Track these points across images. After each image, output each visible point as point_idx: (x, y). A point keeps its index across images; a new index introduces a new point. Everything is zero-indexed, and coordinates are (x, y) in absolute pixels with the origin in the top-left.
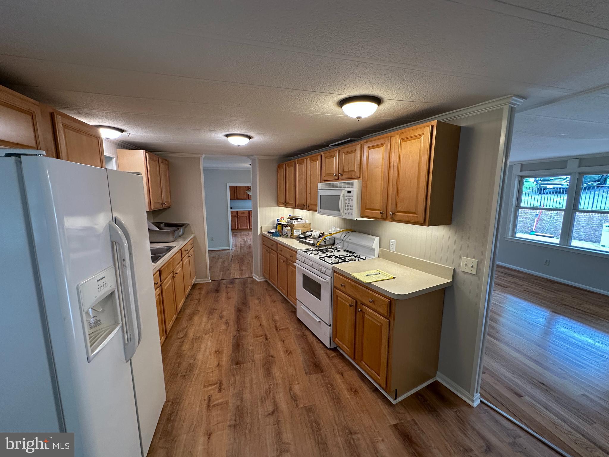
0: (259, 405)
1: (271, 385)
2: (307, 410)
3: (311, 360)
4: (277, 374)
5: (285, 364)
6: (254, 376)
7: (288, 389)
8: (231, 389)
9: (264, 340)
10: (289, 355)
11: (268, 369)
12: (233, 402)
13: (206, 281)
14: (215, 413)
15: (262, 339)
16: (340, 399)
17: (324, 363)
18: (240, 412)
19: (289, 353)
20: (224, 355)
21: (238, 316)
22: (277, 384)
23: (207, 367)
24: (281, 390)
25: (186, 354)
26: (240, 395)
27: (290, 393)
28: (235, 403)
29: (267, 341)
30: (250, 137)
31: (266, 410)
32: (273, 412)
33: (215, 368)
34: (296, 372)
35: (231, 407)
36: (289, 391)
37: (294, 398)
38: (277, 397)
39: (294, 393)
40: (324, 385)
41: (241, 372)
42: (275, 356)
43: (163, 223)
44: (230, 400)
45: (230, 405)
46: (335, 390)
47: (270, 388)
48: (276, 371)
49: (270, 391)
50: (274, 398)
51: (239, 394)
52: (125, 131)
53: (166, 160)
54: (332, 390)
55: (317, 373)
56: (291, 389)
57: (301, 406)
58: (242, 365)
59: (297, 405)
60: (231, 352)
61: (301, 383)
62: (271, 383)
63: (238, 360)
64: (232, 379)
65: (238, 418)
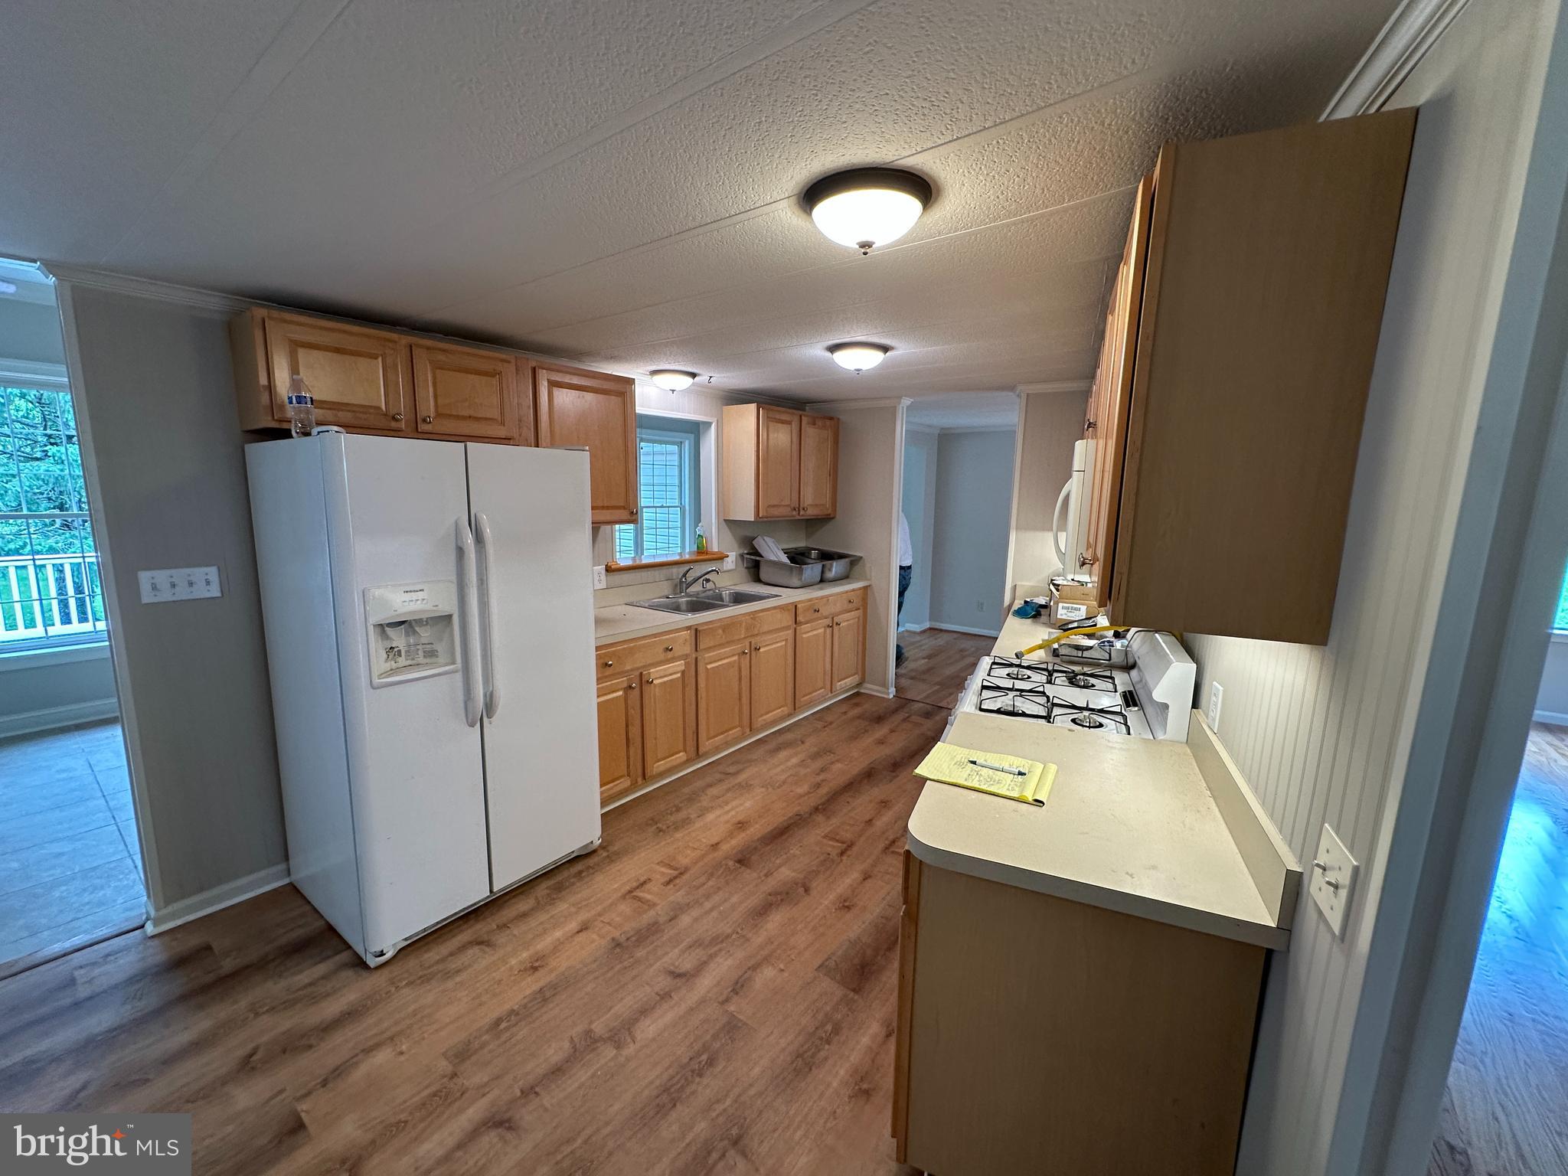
0: (680, 947)
1: (737, 933)
2: (729, 1023)
3: (869, 952)
4: (770, 926)
5: (808, 920)
6: (735, 899)
7: (752, 962)
8: (682, 892)
9: (834, 853)
10: (840, 909)
11: (771, 905)
12: (659, 913)
13: (882, 693)
14: (625, 908)
15: (833, 847)
16: (811, 1069)
17: (884, 979)
18: (647, 934)
19: (845, 905)
20: (743, 835)
21: (852, 783)
22: (748, 940)
23: (698, 838)
24: (740, 954)
25: (700, 801)
26: (677, 911)
27: (746, 972)
28: (660, 915)
29: (836, 858)
30: (885, 349)
31: (677, 964)
32: (679, 976)
33: (706, 846)
34: (806, 948)
35: (648, 917)
36: (749, 968)
37: (738, 987)
38: (719, 959)
39: (749, 979)
40: (820, 1016)
41: (727, 878)
42: (814, 893)
43: (815, 549)
44: (660, 906)
45: (652, 913)
46: (827, 1047)
47: (728, 936)
48: (775, 921)
49: (722, 942)
50: (711, 957)
51: (680, 908)
52: (699, 375)
53: (831, 418)
54: (821, 1039)
55: (842, 983)
56: (755, 968)
57: (732, 1008)
58: (743, 868)
59: (727, 1000)
60: (756, 838)
61: (786, 974)
62: (742, 929)
63: (750, 857)
64: (703, 879)
65: (634, 939)
